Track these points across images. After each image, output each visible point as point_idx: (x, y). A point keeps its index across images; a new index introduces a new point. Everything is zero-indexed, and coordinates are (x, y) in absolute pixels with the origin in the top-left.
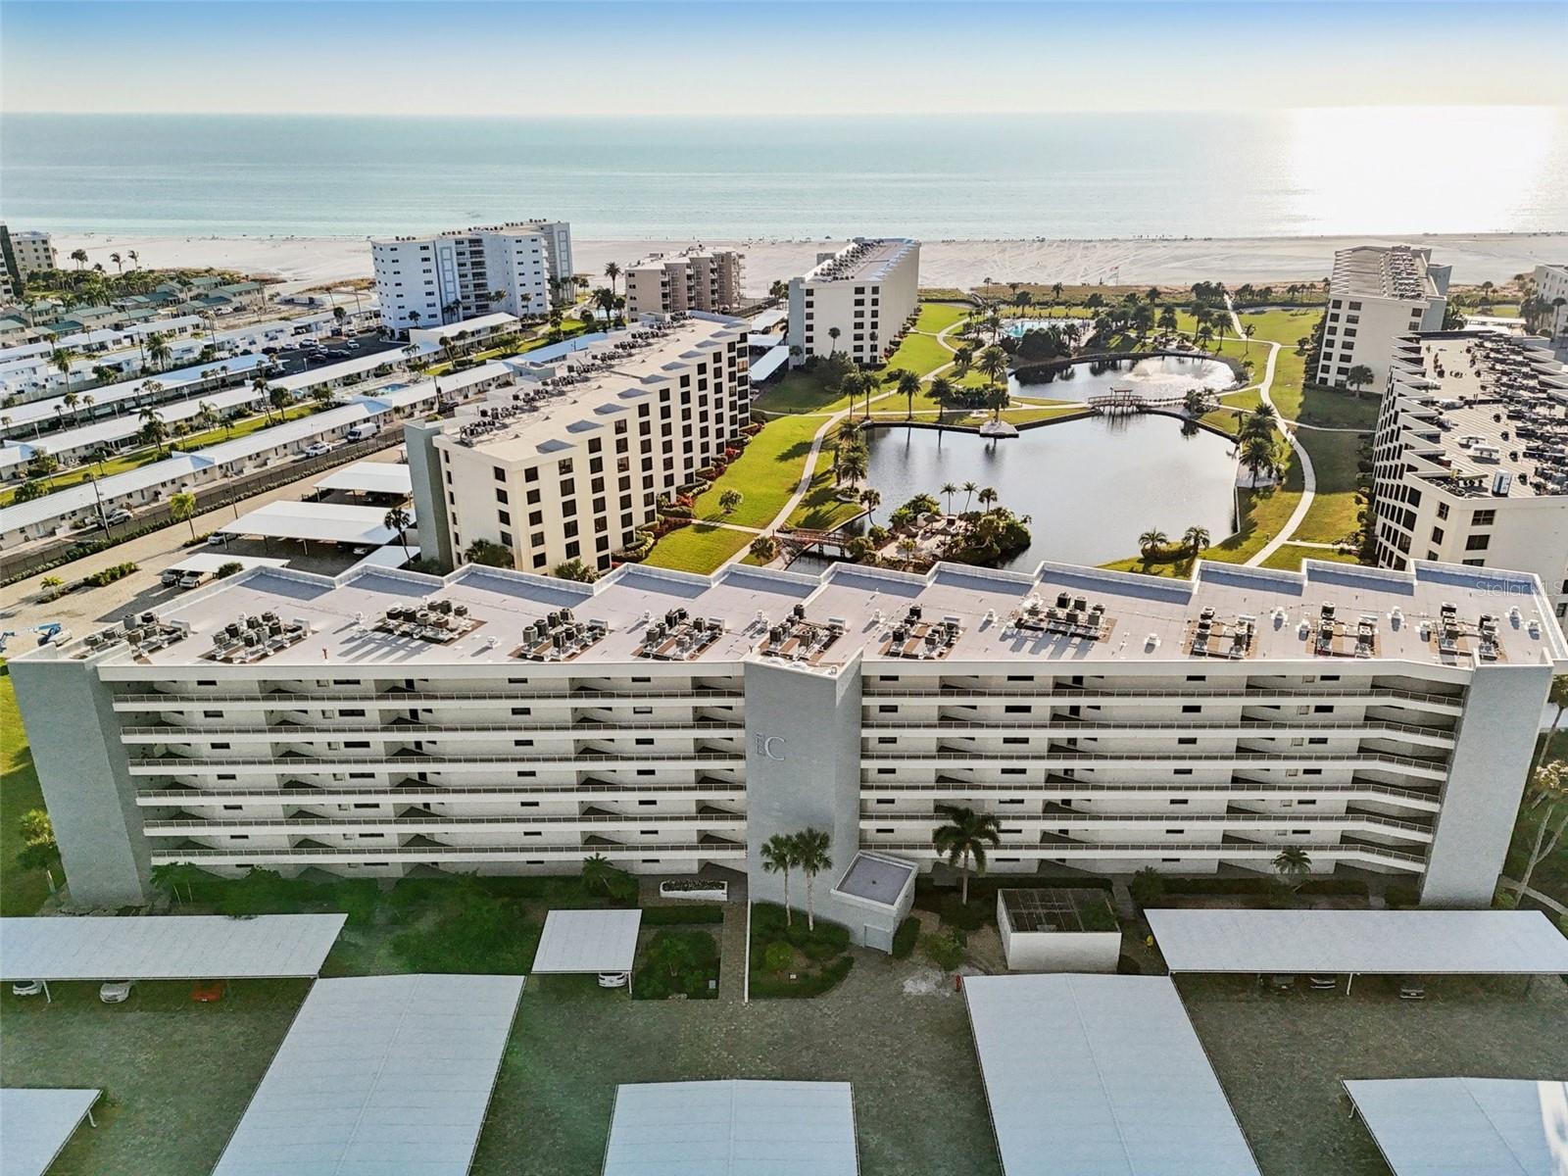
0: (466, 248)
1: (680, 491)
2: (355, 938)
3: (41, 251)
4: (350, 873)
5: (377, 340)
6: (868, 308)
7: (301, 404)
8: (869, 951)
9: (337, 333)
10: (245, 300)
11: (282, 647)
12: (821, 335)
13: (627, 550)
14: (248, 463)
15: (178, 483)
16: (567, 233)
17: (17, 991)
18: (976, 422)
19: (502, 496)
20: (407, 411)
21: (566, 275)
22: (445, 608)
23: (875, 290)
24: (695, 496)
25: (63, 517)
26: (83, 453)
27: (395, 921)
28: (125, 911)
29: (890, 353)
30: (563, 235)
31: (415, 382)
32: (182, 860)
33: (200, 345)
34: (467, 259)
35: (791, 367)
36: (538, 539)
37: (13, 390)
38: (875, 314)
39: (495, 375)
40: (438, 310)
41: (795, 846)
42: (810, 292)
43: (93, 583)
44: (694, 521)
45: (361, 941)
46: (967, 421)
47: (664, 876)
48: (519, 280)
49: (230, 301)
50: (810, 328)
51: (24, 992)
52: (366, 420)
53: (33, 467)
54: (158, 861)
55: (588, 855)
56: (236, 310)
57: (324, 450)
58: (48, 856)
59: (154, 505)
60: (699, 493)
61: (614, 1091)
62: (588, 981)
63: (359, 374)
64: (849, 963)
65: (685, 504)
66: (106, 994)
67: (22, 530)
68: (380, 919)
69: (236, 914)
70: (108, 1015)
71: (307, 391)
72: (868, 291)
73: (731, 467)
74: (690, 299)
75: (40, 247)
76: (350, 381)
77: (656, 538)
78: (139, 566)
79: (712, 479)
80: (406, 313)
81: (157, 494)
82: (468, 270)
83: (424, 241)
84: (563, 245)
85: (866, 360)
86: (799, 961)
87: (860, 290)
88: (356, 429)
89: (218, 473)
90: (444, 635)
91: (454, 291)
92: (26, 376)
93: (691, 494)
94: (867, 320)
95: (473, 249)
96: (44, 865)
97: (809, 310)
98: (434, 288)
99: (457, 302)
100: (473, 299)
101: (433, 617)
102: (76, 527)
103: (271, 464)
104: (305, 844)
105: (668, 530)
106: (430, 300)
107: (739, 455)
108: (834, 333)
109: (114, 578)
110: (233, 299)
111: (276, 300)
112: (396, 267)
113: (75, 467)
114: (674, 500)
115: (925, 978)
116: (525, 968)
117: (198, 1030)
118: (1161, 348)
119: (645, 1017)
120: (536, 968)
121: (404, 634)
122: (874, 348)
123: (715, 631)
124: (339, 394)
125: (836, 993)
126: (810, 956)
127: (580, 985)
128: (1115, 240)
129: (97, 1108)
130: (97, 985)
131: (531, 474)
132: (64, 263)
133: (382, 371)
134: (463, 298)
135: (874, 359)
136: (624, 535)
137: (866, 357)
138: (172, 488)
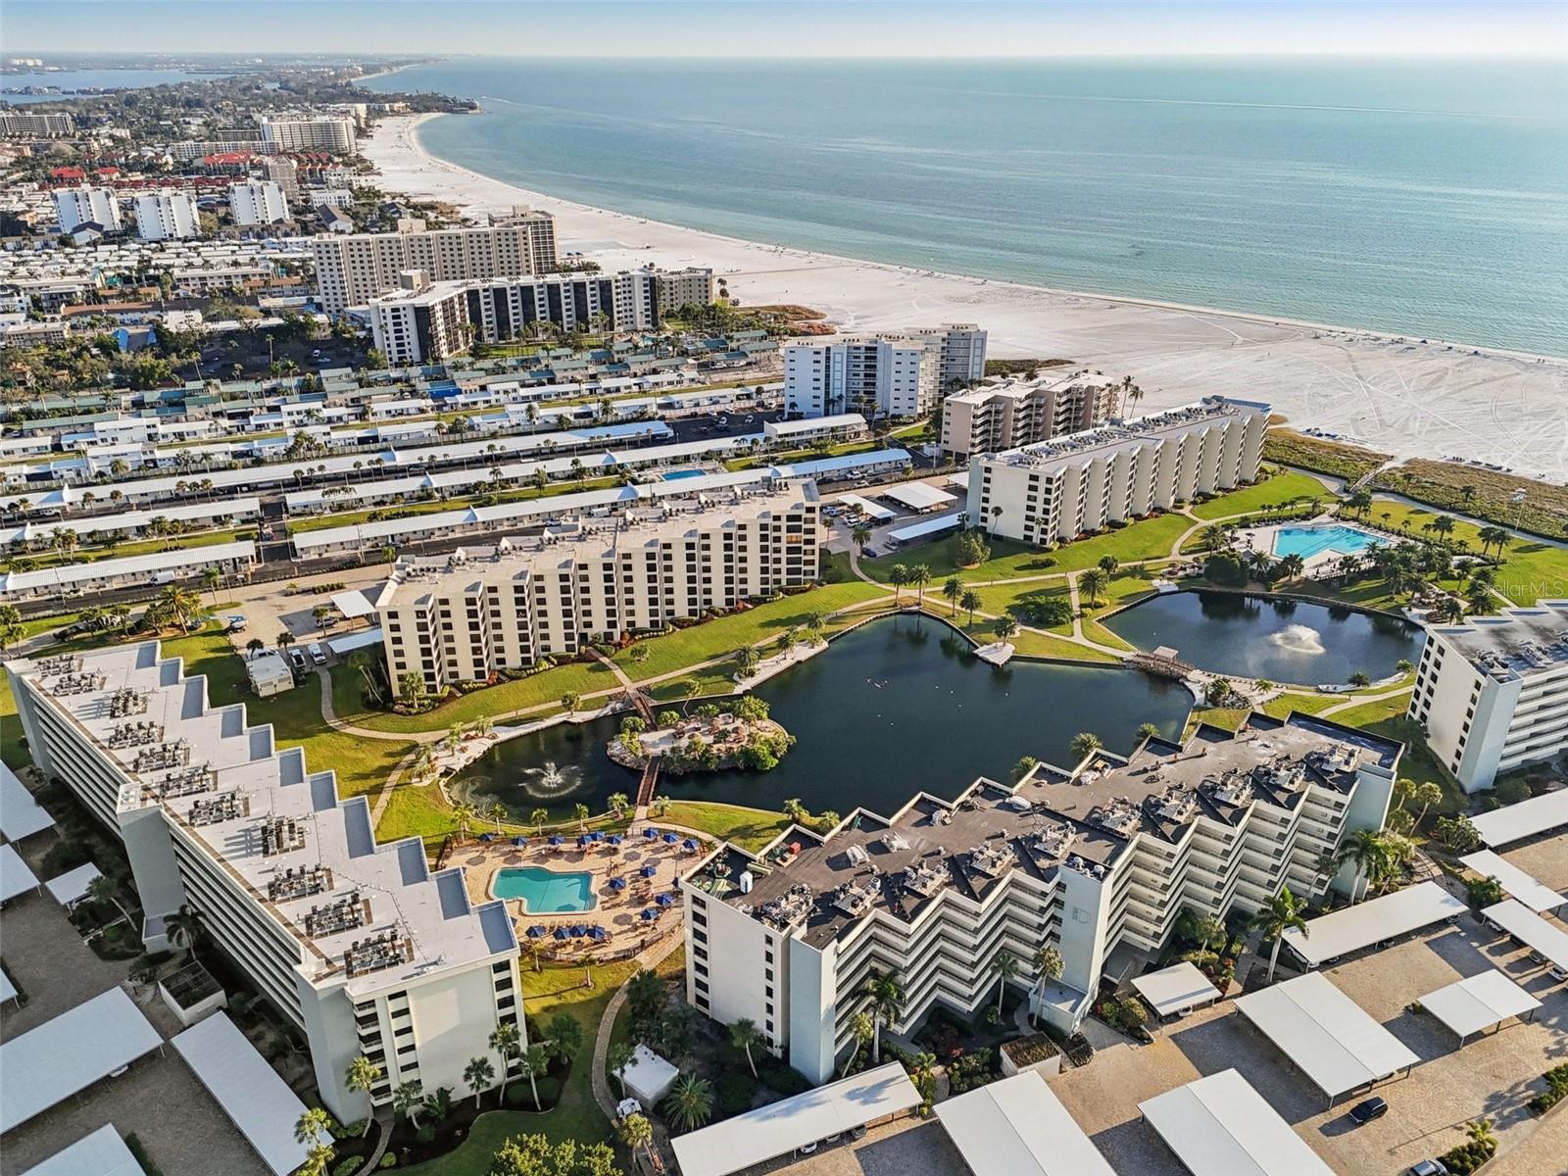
0: (862, 354)
1: (633, 632)
6: (1041, 495)
9: (760, 405)
10: (760, 356)
14: (504, 522)
15: (450, 529)
16: (983, 341)
21: (975, 377)
23: (1050, 482)
24: (641, 639)
25: (368, 539)
30: (979, 343)
31: (714, 471)
34: (861, 363)
36: (398, 653)
37: (514, 423)
38: (1047, 502)
40: (821, 402)
42: (988, 470)
43: (314, 591)
49: (747, 356)
50: (985, 500)
52: (614, 504)
53: (423, 493)
56: (749, 364)
65: (620, 645)
72: (1043, 480)
73: (716, 621)
78: (346, 585)
79: (681, 627)
82: (860, 371)
84: (978, 353)
87: (1034, 478)
89: (480, 526)
91: (839, 387)
94: (1040, 506)
95: (868, 356)
97: (986, 486)
98: (822, 384)
99: (840, 397)
103: (521, 525)
105: (574, 662)
106: (816, 393)
110: (750, 355)
114: (616, 639)
118: (1405, 610)
120: (47, 883)
122: (1044, 532)
134: (850, 392)
135: (1043, 541)
136: (523, 658)
137: (1036, 539)
138: (444, 531)
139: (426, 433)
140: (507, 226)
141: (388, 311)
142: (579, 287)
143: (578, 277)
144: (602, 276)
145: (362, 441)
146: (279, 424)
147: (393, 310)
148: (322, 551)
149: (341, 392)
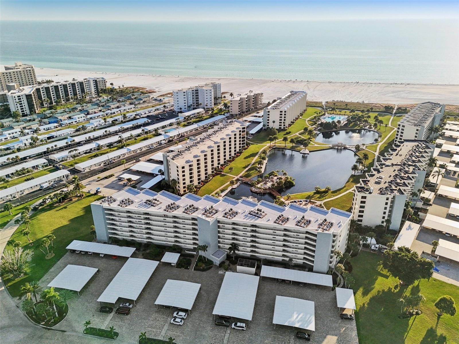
0: (195, 92)
1: (222, 165)
2: (137, 252)
3: (104, 83)
4: (138, 241)
5: (172, 114)
6: (283, 116)
7: (152, 133)
8: (216, 265)
9: (164, 111)
10: (146, 99)
11: (130, 205)
12: (271, 122)
13: (206, 180)
14: (138, 150)
15: (124, 154)
17: (89, 253)
18: (300, 149)
19: (178, 171)
20: (173, 137)
21: (219, 96)
22: (156, 200)
23: (285, 112)
24: (225, 167)
25: (102, 162)
26: (107, 145)
27: (143, 250)
28: (105, 243)
29: (290, 125)
30: (219, 87)
31: (177, 128)
32: (113, 236)
33: (134, 114)
34: (195, 94)
35: (263, 129)
36: (184, 180)
37: (95, 126)
38: (285, 117)
39: (194, 128)
40: (186, 107)
41: (202, 247)
42: (269, 112)
43: (106, 178)
44: (222, 173)
45: (138, 253)
46: (298, 148)
47: (187, 249)
48: (206, 100)
49: (142, 100)
50: (268, 120)
51: (90, 253)
52: (164, 140)
53: (98, 148)
54: (110, 236)
55: (174, 244)
56: (143, 102)
57: (154, 147)
58: (94, 232)
59: (119, 159)
60: (226, 166)
61: (167, 280)
62: (170, 264)
63: (165, 125)
64: (212, 267)
65: (222, 169)
66: (101, 255)
67: (95, 164)
68: (141, 250)
69: (120, 246)
70: (101, 258)
71: (154, 130)
72: (283, 112)
73: (236, 159)
74: (246, 106)
75: (104, 82)
76: (163, 127)
77: (213, 177)
78: (114, 174)
79: (231, 162)
80: (179, 108)
81: (120, 157)
82: (195, 97)
83: (184, 91)
84: (219, 89)
85: (282, 128)
86: (204, 265)
87: (281, 112)
88: (161, 142)
89: (132, 152)
90: (155, 205)
91: (191, 102)
92: (98, 122)
93: (224, 166)
94: (283, 119)
95: (196, 92)
96: (94, 234)
97: (268, 116)
98: (186, 102)
99: (191, 105)
100: (195, 104)
101: (154, 201)
102: (104, 164)
103: (143, 150)
104: (132, 236)
105: (216, 175)
106: (185, 104)
107: (239, 156)
108: (274, 122)
109: (110, 177)
110: (143, 99)
111: (153, 99)
112: (177, 97)
113: (106, 148)
114: (220, 168)
115: (223, 271)
116: (160, 260)
117: (113, 263)
118: (364, 127)
119: (176, 271)
120: (161, 261)
121: (149, 204)
122: (284, 125)
123: (197, 209)
124: (160, 131)
125: (207, 271)
126: (206, 265)
127: (169, 264)
128: (379, 83)
129: (98, 271)
130: (99, 254)
131: (183, 168)
132: (108, 86)
133: (171, 125)
134: (193, 103)
135: (284, 128)
136: (205, 177)
137: (282, 127)
138: (123, 155)
139: (69, 133)
140: (24, 68)
141: (16, 97)
142: (47, 89)
143: (46, 85)
144: (54, 84)
145: (49, 138)
146: (6, 139)
147: (18, 97)
148: (90, 168)
149: (19, 125)
